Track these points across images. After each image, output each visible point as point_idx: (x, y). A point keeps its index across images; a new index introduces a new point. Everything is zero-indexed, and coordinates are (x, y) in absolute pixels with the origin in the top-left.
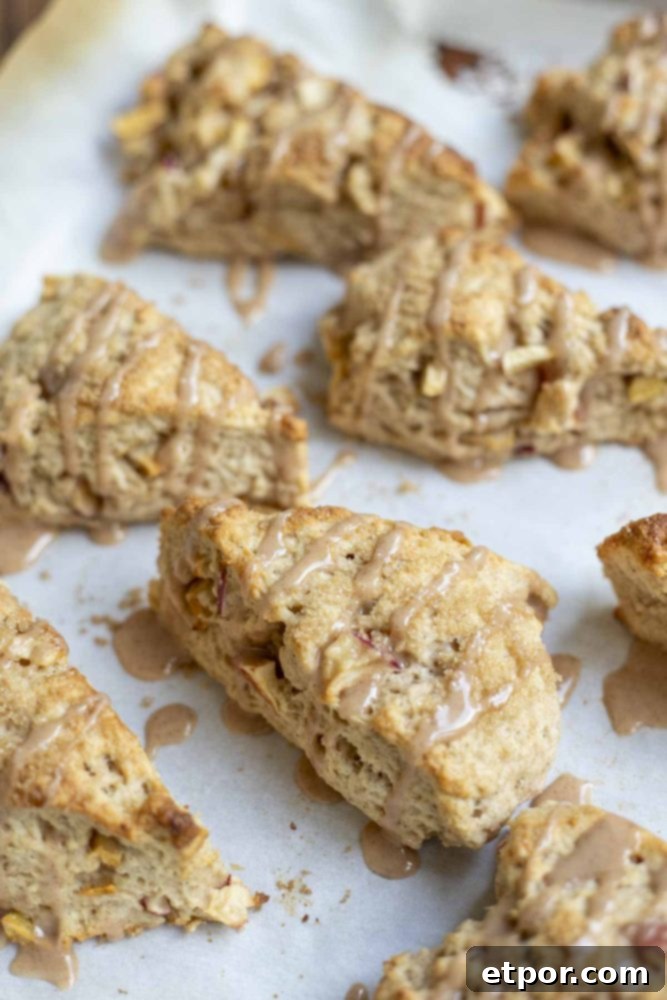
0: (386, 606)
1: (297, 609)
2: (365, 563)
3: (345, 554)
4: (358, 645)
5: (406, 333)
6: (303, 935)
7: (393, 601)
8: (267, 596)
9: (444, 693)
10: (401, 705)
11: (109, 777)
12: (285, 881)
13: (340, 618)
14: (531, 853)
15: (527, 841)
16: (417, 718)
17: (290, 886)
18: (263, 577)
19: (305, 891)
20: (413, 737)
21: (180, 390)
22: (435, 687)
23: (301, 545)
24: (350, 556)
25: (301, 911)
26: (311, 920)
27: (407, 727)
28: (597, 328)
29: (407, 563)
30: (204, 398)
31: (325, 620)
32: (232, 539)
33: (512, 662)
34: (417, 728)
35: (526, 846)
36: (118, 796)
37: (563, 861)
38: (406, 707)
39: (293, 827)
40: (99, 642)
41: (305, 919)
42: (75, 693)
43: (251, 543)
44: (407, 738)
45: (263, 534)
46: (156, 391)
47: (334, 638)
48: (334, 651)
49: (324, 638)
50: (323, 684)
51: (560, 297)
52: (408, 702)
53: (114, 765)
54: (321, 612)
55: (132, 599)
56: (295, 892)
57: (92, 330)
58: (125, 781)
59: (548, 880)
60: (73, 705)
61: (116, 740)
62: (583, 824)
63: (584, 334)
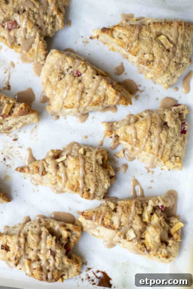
0: (76, 81)
1: (94, 78)
2: (83, 92)
3: (88, 93)
4: (79, 71)
5: (89, 158)
6: (82, 34)
7: (75, 82)
8: (101, 79)
9: (61, 68)
10: (69, 63)
11: (121, 36)
12: (88, 43)
13: (85, 77)
14: (39, 42)
15: (40, 44)
16: (65, 61)
17: (87, 42)
18: (103, 83)
19: (84, 42)
20: (65, 57)
21: (135, 128)
22: (63, 69)
23: (97, 93)
24: (87, 93)
25: (83, 38)
26: (81, 37)
27: (67, 59)
28: (47, 169)
29: (74, 93)
30: (130, 130)
31: (87, 75)
32: (112, 91)
33: (50, 80)
34: (65, 59)
35: (40, 43)
36: (118, 33)
37: (33, 43)
38: (68, 63)
39: (89, 54)
40: (140, 86)
41: (82, 37)
42: (132, 49)
43: (107, 92)
44: (66, 57)
45: (106, 94)
46: (140, 126)
47: (85, 71)
48: (84, 69)
49: (87, 71)
50: (85, 64)
51: (56, 175)
52: (68, 64)
53: (121, 38)
54: (89, 77)
55: (137, 97)
56: (85, 42)
57: (160, 140)
58: (118, 36)
59: (35, 37)
60: (132, 46)
61: (121, 42)
62: (31, 51)
63: (49, 166)
